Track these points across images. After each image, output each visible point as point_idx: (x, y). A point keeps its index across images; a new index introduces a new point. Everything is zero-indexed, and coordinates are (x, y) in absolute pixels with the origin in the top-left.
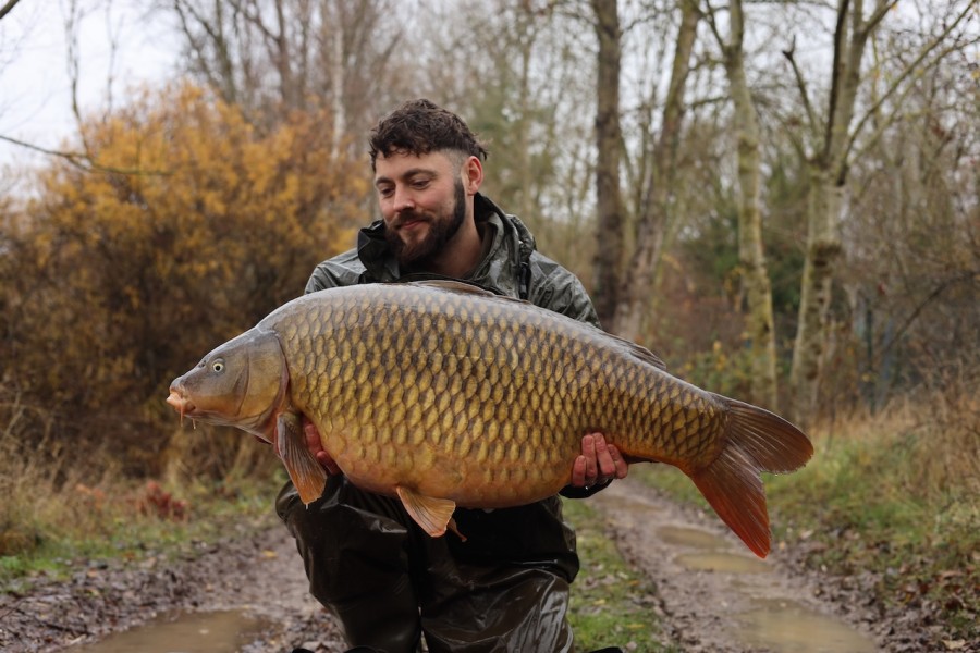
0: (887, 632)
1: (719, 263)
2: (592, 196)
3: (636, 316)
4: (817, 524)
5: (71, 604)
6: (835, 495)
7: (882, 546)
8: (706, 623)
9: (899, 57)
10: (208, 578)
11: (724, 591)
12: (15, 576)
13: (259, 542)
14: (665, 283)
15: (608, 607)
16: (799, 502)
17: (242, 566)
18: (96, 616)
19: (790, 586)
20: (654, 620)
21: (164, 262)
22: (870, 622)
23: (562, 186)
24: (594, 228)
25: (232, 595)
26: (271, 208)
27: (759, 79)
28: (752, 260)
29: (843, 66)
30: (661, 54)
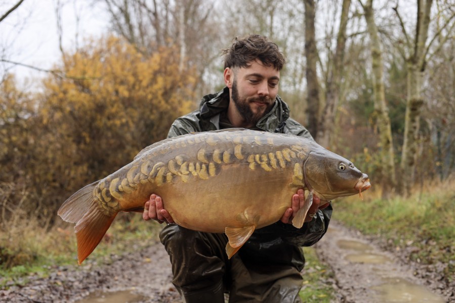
0: (450, 294)
1: (366, 110)
2: (304, 81)
3: (327, 137)
4: (415, 237)
5: (47, 290)
6: (424, 222)
7: (447, 249)
8: (359, 292)
9: (450, 8)
10: (116, 274)
11: (368, 274)
12: (22, 276)
13: (143, 253)
14: (340, 121)
15: (309, 285)
16: (406, 226)
17: (133, 267)
18: (58, 295)
19: (401, 270)
20: (332, 292)
21: (101, 120)
22: (442, 289)
23: (291, 77)
24: (306, 96)
25: (127, 282)
26: (151, 92)
27: (382, 22)
28: (381, 108)
29: (422, 13)
30: (335, 13)
